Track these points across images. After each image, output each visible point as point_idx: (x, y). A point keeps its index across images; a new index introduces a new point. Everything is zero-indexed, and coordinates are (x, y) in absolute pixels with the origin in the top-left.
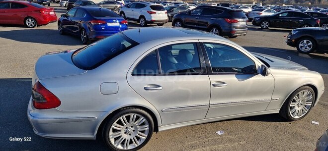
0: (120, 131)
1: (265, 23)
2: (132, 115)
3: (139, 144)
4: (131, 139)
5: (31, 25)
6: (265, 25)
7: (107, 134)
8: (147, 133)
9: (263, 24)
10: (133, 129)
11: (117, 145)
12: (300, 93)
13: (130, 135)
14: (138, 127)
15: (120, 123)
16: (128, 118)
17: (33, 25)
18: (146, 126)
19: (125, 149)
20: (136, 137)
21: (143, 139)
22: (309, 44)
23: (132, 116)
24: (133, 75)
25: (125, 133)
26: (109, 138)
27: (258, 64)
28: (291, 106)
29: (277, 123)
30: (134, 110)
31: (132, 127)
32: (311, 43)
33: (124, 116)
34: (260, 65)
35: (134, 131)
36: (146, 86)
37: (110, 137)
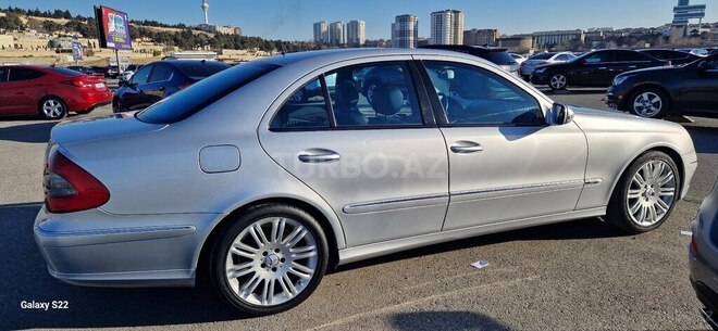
0: (251, 260)
1: (558, 77)
2: (276, 221)
3: (297, 293)
4: (277, 281)
5: (54, 114)
6: (559, 81)
7: (221, 267)
8: (313, 263)
9: (554, 80)
10: (280, 255)
11: (247, 295)
12: (645, 167)
13: (274, 270)
14: (291, 250)
15: (249, 240)
16: (267, 229)
17: (59, 114)
18: (310, 248)
19: (266, 304)
20: (289, 274)
21: (306, 280)
22: (654, 101)
23: (277, 224)
24: (273, 129)
25: (263, 266)
26: (225, 278)
27: (546, 103)
28: (629, 196)
29: (605, 240)
30: (280, 208)
31: (277, 251)
32: (657, 99)
33: (258, 224)
34: (550, 106)
35: (283, 260)
36: (303, 153)
37: (229, 275)
